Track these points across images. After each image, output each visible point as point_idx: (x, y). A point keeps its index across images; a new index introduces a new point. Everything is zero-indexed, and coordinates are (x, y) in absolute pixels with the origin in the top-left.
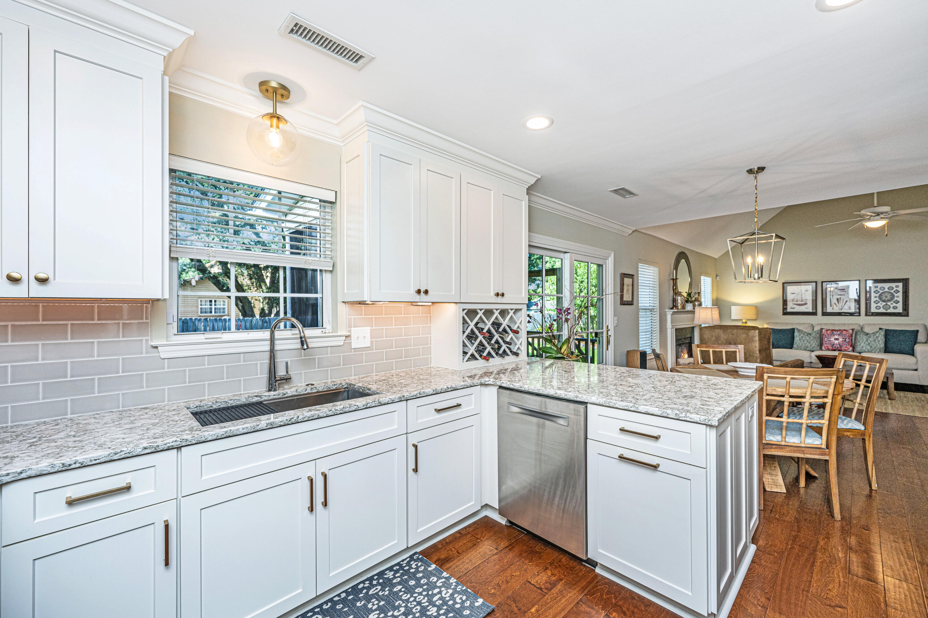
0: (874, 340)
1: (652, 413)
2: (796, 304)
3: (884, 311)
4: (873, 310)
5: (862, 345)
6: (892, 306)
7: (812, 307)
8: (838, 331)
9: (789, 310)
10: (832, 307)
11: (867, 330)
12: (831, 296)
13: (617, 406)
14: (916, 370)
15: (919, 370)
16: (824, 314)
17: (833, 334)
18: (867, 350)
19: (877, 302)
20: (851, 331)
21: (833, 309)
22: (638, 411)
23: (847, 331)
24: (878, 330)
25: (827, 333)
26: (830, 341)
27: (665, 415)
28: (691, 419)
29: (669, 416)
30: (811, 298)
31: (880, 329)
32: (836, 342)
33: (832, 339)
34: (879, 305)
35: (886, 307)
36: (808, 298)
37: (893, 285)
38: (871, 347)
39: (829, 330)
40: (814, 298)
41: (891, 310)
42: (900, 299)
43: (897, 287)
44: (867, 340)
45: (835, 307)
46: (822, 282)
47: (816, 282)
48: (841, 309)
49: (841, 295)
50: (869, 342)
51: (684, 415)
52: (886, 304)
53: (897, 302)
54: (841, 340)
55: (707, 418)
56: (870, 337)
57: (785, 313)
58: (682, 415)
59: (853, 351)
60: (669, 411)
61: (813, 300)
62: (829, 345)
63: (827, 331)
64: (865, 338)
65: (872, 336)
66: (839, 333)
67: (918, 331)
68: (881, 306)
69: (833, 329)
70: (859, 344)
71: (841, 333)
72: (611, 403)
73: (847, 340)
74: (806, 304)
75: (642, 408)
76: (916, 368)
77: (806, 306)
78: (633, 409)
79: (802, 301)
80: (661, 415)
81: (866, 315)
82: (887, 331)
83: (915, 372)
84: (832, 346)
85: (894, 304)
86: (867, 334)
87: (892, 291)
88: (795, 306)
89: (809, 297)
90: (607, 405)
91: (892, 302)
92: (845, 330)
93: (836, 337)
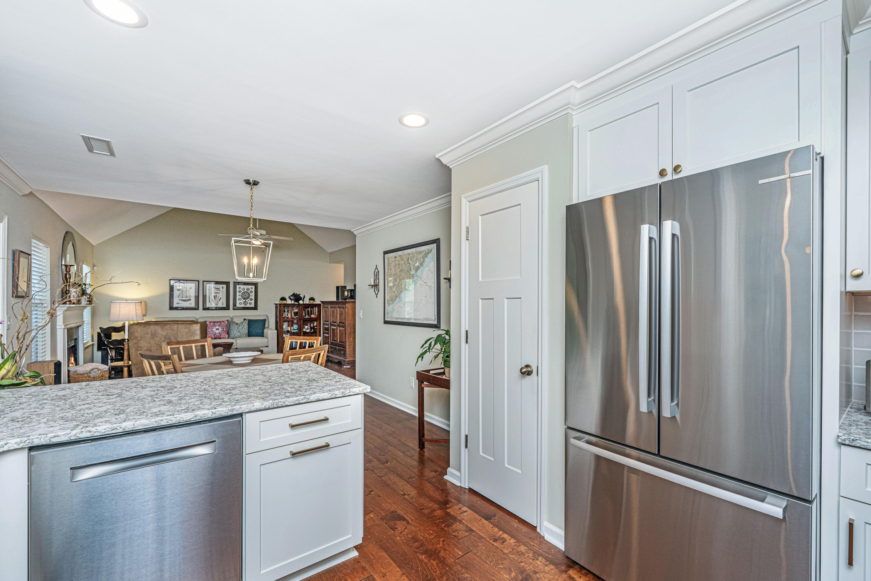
0: (242, 328)
1: (322, 399)
2: (181, 300)
3: (244, 306)
4: (238, 305)
5: (235, 332)
6: (249, 302)
7: (195, 303)
8: (218, 322)
9: (175, 305)
10: (210, 303)
11: (235, 320)
12: (210, 294)
13: (287, 403)
14: (267, 347)
15: (269, 347)
16: (205, 309)
17: (215, 326)
18: (238, 336)
19: (240, 299)
20: (226, 322)
21: (211, 304)
22: (309, 401)
23: (224, 322)
24: (243, 320)
25: (210, 324)
26: (213, 331)
27: (334, 396)
28: (353, 392)
29: (337, 396)
30: (194, 295)
31: (245, 319)
32: (217, 331)
33: (214, 330)
34: (241, 301)
35: (245, 303)
36: (192, 295)
37: (249, 287)
38: (240, 333)
39: (211, 322)
40: (197, 295)
41: (248, 306)
42: (253, 297)
43: (252, 288)
44: (238, 328)
45: (213, 303)
46: (204, 281)
47: (198, 281)
48: (217, 305)
49: (217, 293)
50: (239, 329)
51: (348, 391)
52: (246, 301)
53: (251, 300)
54: (220, 329)
55: (364, 388)
56: (239, 326)
57: (171, 308)
58: (347, 392)
59: (228, 338)
60: (337, 392)
61: (195, 296)
62: (212, 335)
63: (210, 322)
64: (236, 327)
65: (241, 324)
66: (219, 324)
67: (265, 320)
68: (243, 302)
69: (215, 321)
70: (232, 332)
71: (220, 324)
72: (280, 403)
73: (225, 329)
74: (190, 300)
75: (313, 397)
76: (267, 345)
77: (189, 302)
78: (304, 401)
79: (186, 297)
80: (330, 398)
81: (234, 309)
82: (249, 321)
83: (267, 348)
84: (214, 335)
85: (250, 301)
86: (237, 324)
87: (249, 292)
88: (181, 302)
89: (192, 293)
90: (275, 406)
91: (249, 300)
92: (222, 321)
93: (217, 327)
